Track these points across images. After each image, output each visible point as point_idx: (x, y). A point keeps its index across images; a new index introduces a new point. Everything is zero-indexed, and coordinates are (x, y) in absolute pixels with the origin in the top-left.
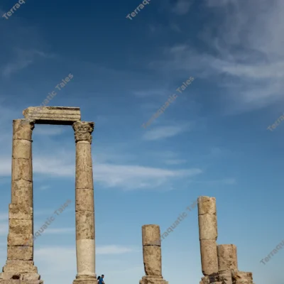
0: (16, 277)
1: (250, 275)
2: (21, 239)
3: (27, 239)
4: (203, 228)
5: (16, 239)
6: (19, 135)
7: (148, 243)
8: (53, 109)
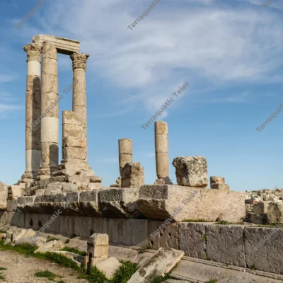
0: (78, 173)
1: (223, 179)
2: (77, 141)
3: (82, 142)
4: (159, 144)
5: (74, 141)
6: (50, 54)
7: (126, 152)
8: (59, 39)
